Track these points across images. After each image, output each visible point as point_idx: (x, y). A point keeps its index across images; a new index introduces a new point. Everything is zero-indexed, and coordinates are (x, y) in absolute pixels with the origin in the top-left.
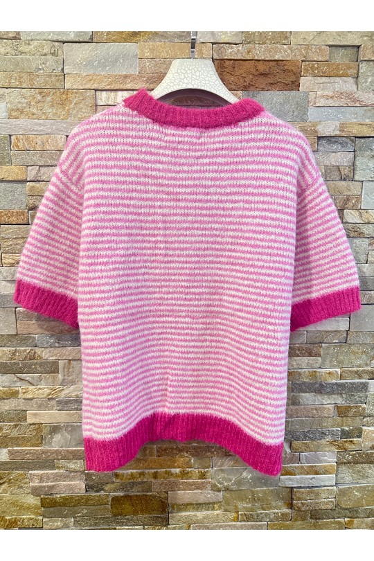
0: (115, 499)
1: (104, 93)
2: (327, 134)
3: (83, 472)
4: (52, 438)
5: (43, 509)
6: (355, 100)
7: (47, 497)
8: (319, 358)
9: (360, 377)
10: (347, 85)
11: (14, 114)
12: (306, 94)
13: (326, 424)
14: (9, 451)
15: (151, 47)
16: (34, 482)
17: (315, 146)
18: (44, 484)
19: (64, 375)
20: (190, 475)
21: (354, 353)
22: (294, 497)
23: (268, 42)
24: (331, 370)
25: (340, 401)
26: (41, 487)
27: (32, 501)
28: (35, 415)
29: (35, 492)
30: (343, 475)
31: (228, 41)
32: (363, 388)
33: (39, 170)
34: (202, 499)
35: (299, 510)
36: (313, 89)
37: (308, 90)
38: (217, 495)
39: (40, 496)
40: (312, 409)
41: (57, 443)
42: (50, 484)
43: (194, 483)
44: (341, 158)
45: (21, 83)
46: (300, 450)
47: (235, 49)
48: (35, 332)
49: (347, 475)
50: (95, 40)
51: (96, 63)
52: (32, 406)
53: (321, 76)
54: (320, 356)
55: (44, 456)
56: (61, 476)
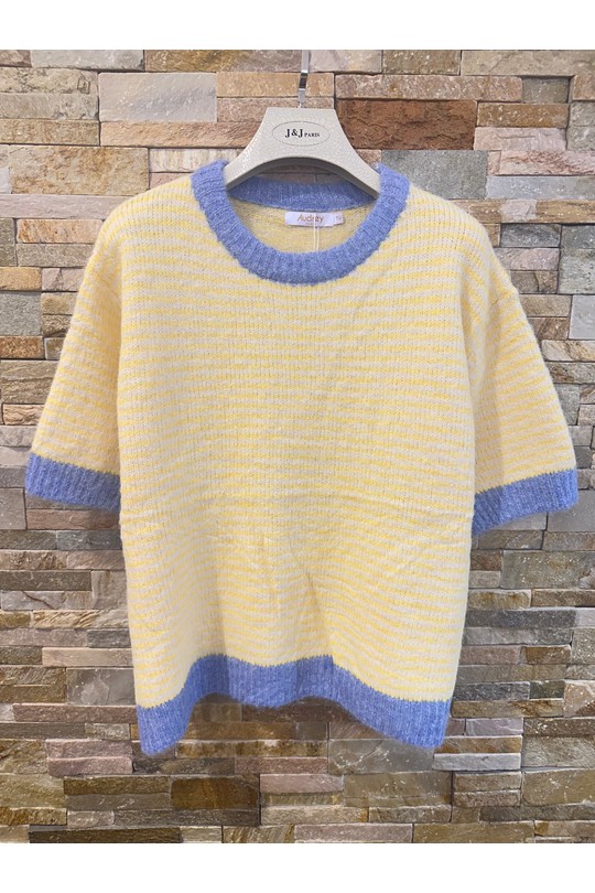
0: (179, 784)
1: (162, 152)
2: (517, 219)
3: (129, 742)
4: (81, 689)
5: (67, 797)
6: (562, 165)
7: (73, 778)
8: (499, 573)
9: (563, 603)
10: (550, 140)
11: (21, 185)
12: (484, 155)
13: (507, 675)
14: (15, 708)
15: (237, 79)
16: (54, 756)
17: (496, 239)
18: (69, 760)
19: (100, 594)
20: (294, 749)
21: (554, 565)
22: (455, 786)
23: (424, 71)
24: (516, 592)
25: (530, 639)
26: (63, 763)
27: (51, 784)
28: (55, 654)
29: (55, 770)
30: (532, 754)
31: (359, 70)
32: (567, 620)
33: (60, 274)
34: (311, 786)
35: (463, 806)
36: (495, 146)
37: (485, 149)
38: (337, 781)
39: (62, 777)
40: (486, 652)
41: (88, 697)
42: (77, 759)
43: (300, 763)
44: (538, 257)
45: (31, 136)
46: (466, 714)
47: (371, 83)
48: (53, 526)
49: (540, 755)
50: (147, 67)
51: (149, 105)
52: (51, 640)
53: (509, 126)
54: (499, 569)
55: (68, 717)
56: (94, 748)
